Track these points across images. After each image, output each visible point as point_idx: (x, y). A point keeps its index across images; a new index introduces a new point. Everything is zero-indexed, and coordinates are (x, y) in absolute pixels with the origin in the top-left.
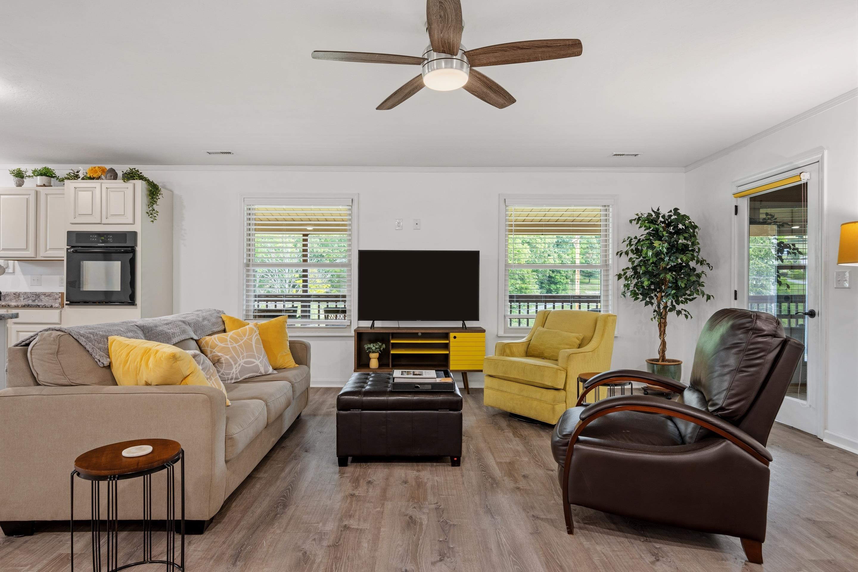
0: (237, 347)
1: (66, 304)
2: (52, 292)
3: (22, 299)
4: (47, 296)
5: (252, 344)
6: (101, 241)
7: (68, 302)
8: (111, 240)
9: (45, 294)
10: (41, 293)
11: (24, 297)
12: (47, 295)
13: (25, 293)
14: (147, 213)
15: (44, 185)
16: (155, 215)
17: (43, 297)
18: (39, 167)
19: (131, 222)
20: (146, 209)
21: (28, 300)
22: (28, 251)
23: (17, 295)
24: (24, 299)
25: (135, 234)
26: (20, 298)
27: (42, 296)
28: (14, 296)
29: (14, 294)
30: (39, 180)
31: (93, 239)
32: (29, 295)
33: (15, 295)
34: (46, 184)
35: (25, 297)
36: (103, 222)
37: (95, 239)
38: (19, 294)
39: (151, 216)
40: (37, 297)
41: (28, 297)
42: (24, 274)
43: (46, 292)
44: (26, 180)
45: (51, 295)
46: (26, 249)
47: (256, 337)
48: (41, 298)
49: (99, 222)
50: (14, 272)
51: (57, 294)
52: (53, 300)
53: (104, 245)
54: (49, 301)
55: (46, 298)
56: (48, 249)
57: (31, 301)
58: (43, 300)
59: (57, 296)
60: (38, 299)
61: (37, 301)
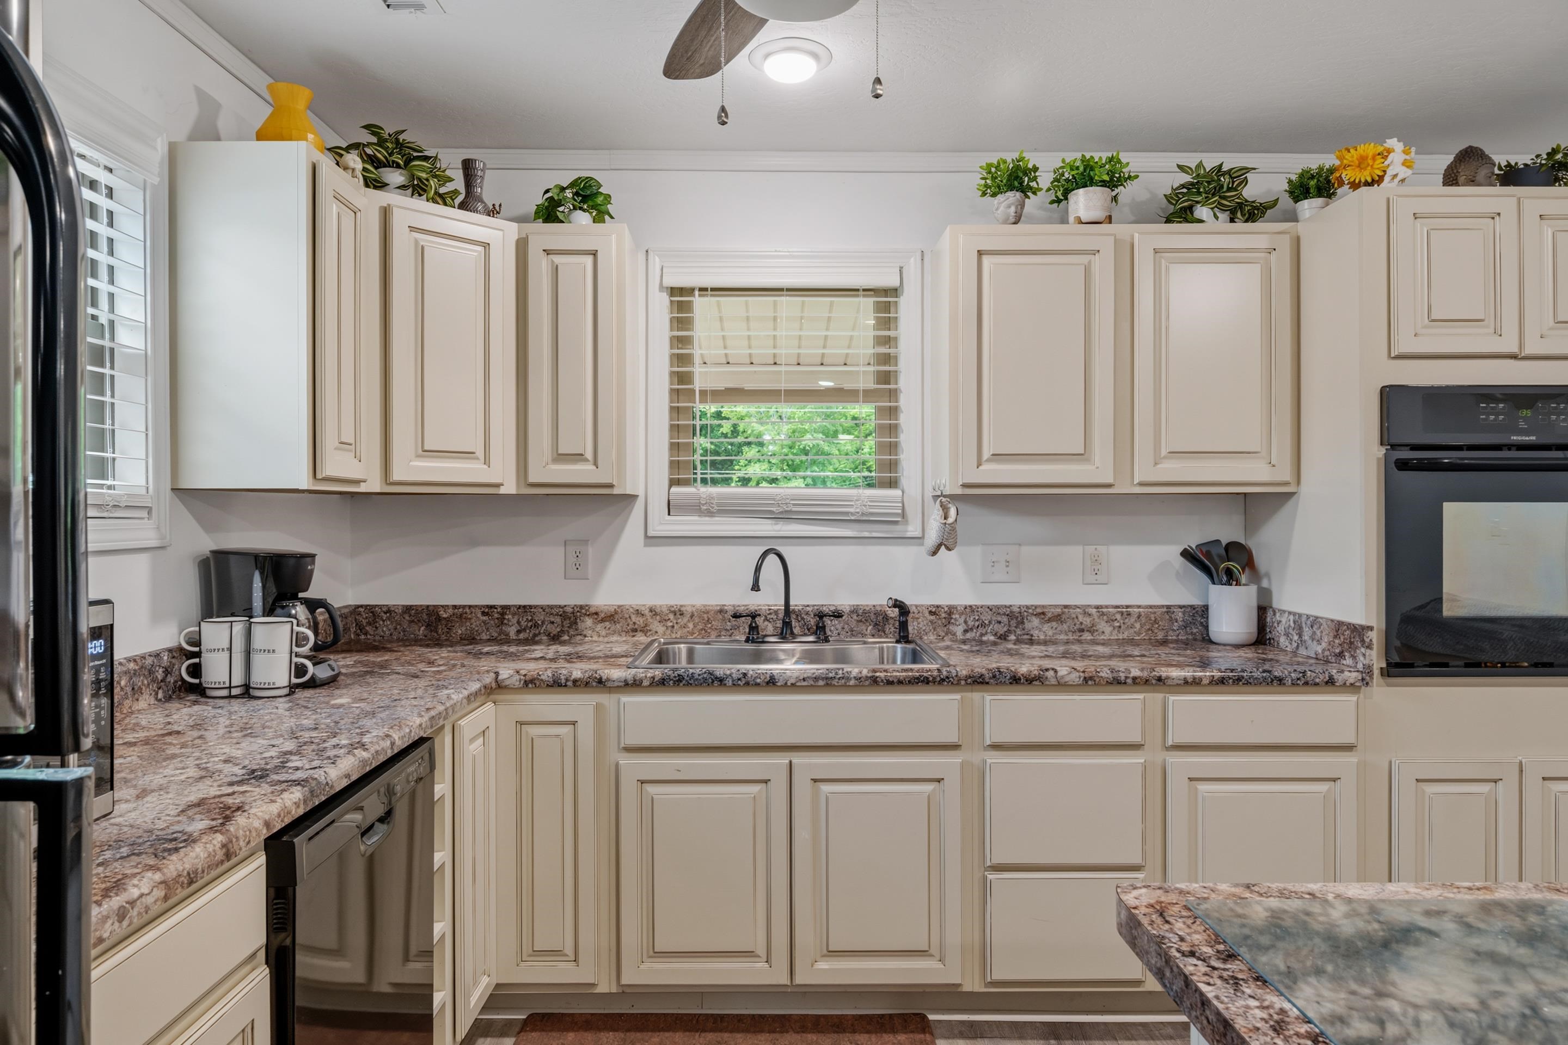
2: (1066, 607)
3: (959, 630)
4: (1049, 620)
6: (1522, 425)
8: (1564, 420)
9: (1041, 613)
10: (1028, 607)
11: (965, 622)
12: (1049, 615)
13: (971, 609)
17: (1036, 622)
18: (1073, 154)
21: (982, 635)
22: (1088, 460)
23: (943, 615)
24: (966, 631)
26: (953, 631)
27: (1034, 618)
28: (931, 622)
29: (931, 613)
31: (1492, 417)
32: (986, 618)
33: (933, 618)
35: (971, 623)
36: (1528, 351)
37: (1501, 417)
38: (950, 613)
40: (1013, 623)
41: (983, 625)
43: (1043, 606)
45: (1064, 616)
46: (1081, 456)
48: (1027, 625)
49: (1514, 349)
51: (1085, 610)
52: (1070, 634)
53: (1534, 438)
54: (1058, 637)
55: (1046, 627)
56: (1162, 456)
57: (992, 638)
58: (1035, 633)
59: (1087, 621)
60: (1019, 632)
61: (1012, 637)
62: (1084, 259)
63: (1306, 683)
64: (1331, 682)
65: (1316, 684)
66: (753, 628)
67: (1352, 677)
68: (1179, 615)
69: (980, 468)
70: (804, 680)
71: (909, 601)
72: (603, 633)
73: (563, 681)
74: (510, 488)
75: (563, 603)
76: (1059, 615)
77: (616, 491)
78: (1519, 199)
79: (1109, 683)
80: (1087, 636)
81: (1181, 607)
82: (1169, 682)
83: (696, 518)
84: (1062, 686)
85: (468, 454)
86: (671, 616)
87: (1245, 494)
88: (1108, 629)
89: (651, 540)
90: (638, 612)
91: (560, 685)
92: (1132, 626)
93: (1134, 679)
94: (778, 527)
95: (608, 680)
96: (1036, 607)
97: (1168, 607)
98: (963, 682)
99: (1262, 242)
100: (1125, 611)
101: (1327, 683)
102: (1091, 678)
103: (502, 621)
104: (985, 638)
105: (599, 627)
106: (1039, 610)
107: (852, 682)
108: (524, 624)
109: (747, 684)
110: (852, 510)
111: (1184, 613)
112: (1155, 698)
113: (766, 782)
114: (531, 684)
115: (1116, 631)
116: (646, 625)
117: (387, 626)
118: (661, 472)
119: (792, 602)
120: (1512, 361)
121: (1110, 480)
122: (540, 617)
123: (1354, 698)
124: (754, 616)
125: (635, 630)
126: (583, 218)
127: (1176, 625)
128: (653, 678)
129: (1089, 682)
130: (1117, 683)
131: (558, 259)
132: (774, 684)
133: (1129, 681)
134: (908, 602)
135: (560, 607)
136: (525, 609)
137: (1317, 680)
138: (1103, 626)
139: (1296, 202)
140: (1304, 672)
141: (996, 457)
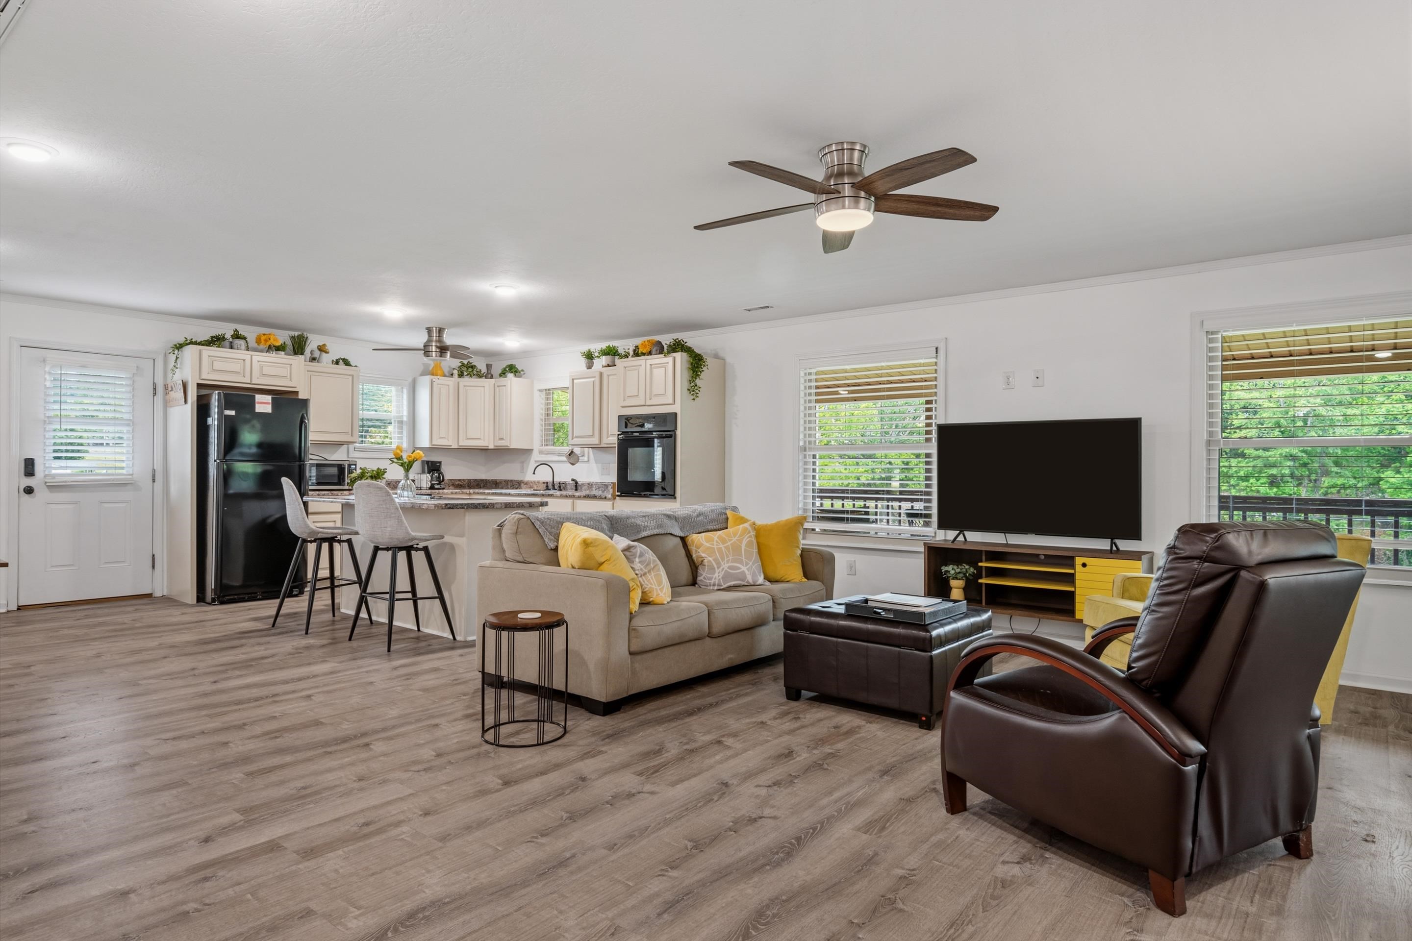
0: (723, 548)
1: (618, 496)
5: (741, 547)
7: (619, 494)
13: (597, 483)
14: (689, 390)
15: (609, 366)
16: (697, 391)
18: (605, 345)
19: (671, 401)
20: (686, 385)
21: (599, 491)
22: (596, 437)
23: (591, 485)
24: (595, 490)
25: (675, 415)
26: (592, 489)
28: (588, 487)
29: (587, 484)
30: (604, 360)
32: (599, 486)
34: (610, 364)
35: (596, 488)
36: (647, 404)
39: (692, 393)
41: (599, 488)
42: (596, 463)
44: (596, 361)
46: (593, 436)
47: (748, 539)
49: (644, 404)
50: (588, 461)
56: (609, 435)
62: (594, 379)
63: (601, 498)
64: (605, 498)
66: (547, 486)
67: (609, 496)
74: (491, 447)
75: (519, 479)
78: (646, 360)
84: (557, 497)
85: (479, 439)
89: (535, 462)
90: (531, 482)
103: (507, 484)
105: (524, 486)
119: (555, 480)
120: (645, 407)
122: (514, 483)
123: (611, 503)
124: (547, 483)
125: (531, 487)
134: (578, 481)
136: (512, 480)
137: (603, 497)
140: (601, 495)
141: (577, 437)
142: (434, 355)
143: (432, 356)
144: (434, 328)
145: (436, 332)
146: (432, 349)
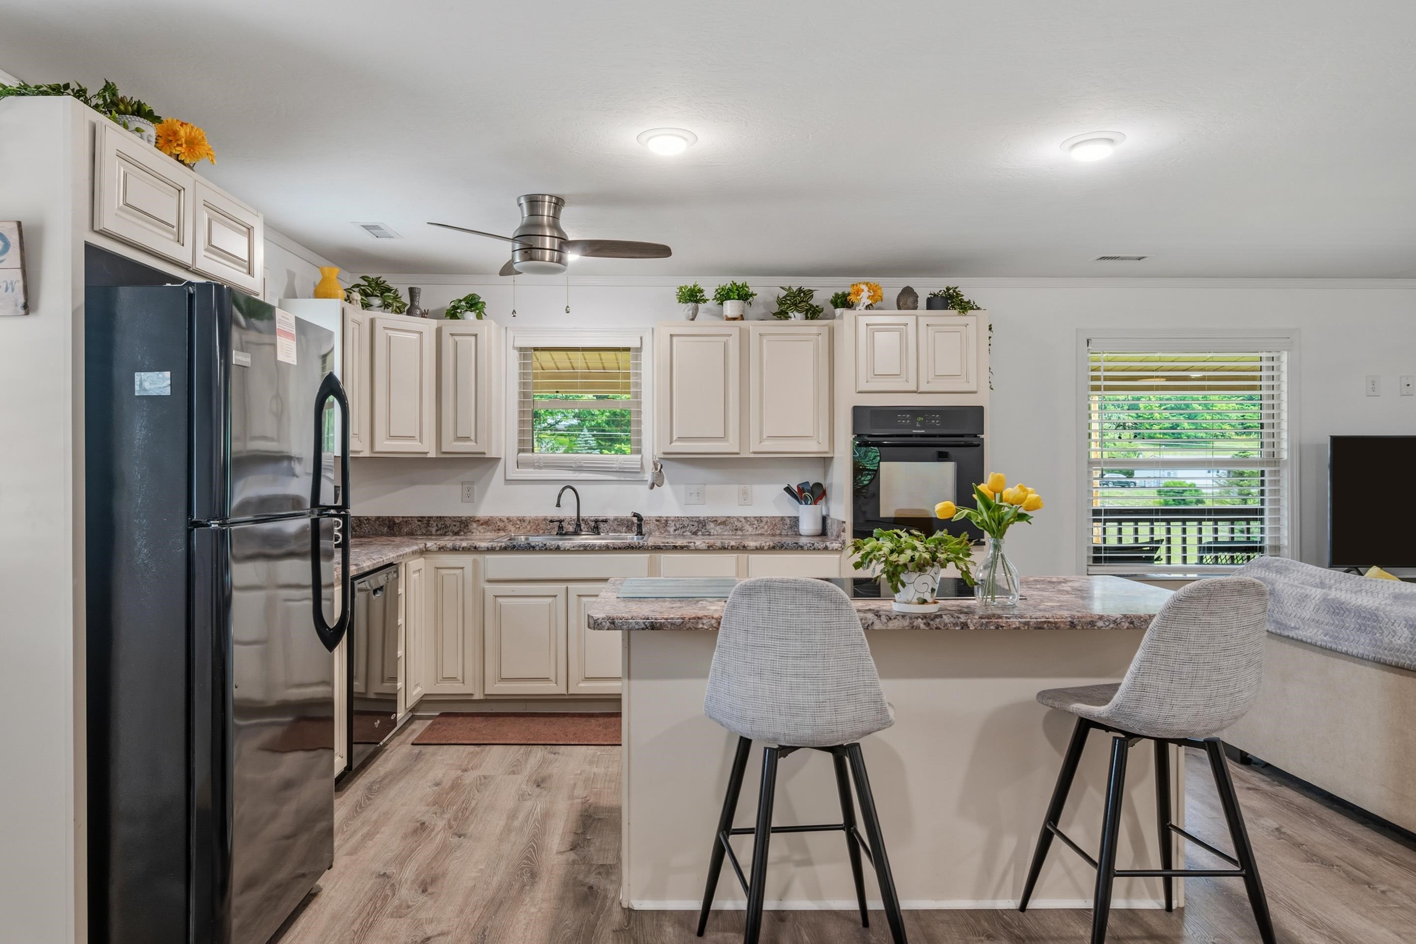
2: (728, 517)
3: (671, 530)
4: (719, 524)
6: (918, 425)
8: (938, 423)
9: (715, 521)
10: (708, 518)
11: (675, 525)
12: (719, 522)
13: (678, 519)
17: (712, 525)
18: (726, 281)
21: (683, 532)
22: (726, 441)
23: (664, 522)
24: (675, 530)
25: (980, 411)
26: (668, 528)
27: (711, 523)
28: (656, 525)
29: (657, 521)
30: (730, 307)
31: (904, 421)
32: (686, 523)
33: (658, 523)
35: (678, 526)
36: (921, 390)
37: (908, 421)
38: (667, 521)
40: (700, 526)
41: (684, 527)
42: (671, 483)
43: (716, 517)
45: (727, 522)
46: (724, 438)
48: (708, 527)
49: (914, 389)
51: (738, 519)
52: (730, 532)
53: (924, 431)
54: (724, 533)
55: (718, 528)
56: (764, 438)
57: (689, 534)
58: (712, 531)
59: (739, 525)
60: (703, 530)
61: (700, 533)
62: (724, 339)
63: (814, 549)
64: (826, 548)
65: (819, 549)
66: (561, 528)
67: (836, 545)
68: (788, 521)
69: (672, 444)
70: (574, 547)
71: (643, 514)
72: (483, 531)
73: (458, 548)
74: (432, 454)
75: (460, 516)
76: (725, 522)
77: (487, 456)
78: (917, 317)
79: (720, 549)
80: (739, 532)
81: (789, 517)
82: (749, 548)
83: (532, 470)
84: (697, 550)
85: (412, 438)
86: (518, 522)
87: (824, 458)
88: (750, 529)
89: (508, 481)
90: (501, 520)
91: (456, 550)
92: (763, 528)
93: (732, 546)
94: (575, 475)
95: (479, 547)
96: (713, 517)
97: (782, 517)
98: (650, 548)
99: (814, 330)
100: (759, 519)
101: (824, 549)
102: (711, 546)
103: (428, 525)
104: (685, 534)
105: (480, 528)
106: (714, 519)
107: (597, 548)
108: (440, 526)
109: (546, 549)
110: (614, 466)
111: (790, 521)
112: (743, 556)
113: (555, 596)
114: (442, 549)
115: (754, 530)
116: (505, 527)
117: (366, 527)
118: (514, 446)
119: (582, 514)
120: (915, 394)
121: (737, 450)
123: (838, 556)
124: (561, 521)
125: (499, 530)
126: (471, 316)
127: (786, 527)
128: (501, 546)
129: (711, 549)
130: (723, 549)
131: (457, 338)
132: (559, 549)
133: (729, 548)
135: (459, 517)
136: (440, 518)
137: (820, 547)
138: (747, 527)
139: (835, 308)
140: (813, 544)
141: (680, 439)
142: (547, 258)
143: (543, 260)
144: (547, 198)
145: (549, 207)
146: (544, 242)
